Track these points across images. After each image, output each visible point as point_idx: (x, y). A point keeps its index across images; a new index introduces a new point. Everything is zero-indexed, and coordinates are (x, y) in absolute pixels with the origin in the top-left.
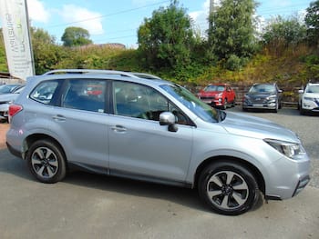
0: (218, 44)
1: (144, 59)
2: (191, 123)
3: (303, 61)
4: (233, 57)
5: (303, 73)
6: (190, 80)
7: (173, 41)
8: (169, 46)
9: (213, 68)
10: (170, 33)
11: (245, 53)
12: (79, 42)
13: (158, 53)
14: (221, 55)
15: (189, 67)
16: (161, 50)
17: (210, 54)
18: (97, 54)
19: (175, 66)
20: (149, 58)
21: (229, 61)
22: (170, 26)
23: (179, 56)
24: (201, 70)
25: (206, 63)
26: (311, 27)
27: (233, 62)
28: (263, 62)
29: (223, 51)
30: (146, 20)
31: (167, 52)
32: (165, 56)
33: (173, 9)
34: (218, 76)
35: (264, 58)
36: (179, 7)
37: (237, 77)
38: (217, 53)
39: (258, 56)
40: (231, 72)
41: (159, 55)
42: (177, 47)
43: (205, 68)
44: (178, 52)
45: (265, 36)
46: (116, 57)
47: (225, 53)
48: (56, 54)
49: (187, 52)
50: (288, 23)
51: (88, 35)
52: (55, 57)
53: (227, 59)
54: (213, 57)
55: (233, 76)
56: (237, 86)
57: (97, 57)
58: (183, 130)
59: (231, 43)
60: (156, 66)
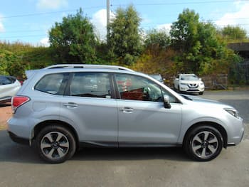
0: (117, 46)
1: (57, 56)
2: (178, 101)
3: (173, 59)
4: (128, 55)
5: (174, 67)
7: (81, 42)
8: (79, 46)
10: (79, 36)
11: (135, 53)
13: (69, 50)
14: (119, 54)
16: (72, 49)
17: (111, 53)
18: (10, 50)
20: (61, 55)
21: (125, 58)
22: (78, 30)
23: (87, 54)
25: (108, 60)
26: (174, 38)
27: (128, 59)
28: (147, 59)
29: (120, 51)
30: (56, 24)
31: (77, 50)
32: (76, 53)
33: (79, 17)
35: (148, 57)
36: (84, 16)
38: (116, 52)
39: (144, 55)
41: (71, 53)
42: (85, 47)
44: (86, 50)
45: (146, 42)
46: (29, 53)
47: (122, 53)
49: (93, 51)
50: (159, 34)
53: (123, 57)
54: (113, 56)
57: (9, 53)
58: (174, 107)
59: (126, 46)
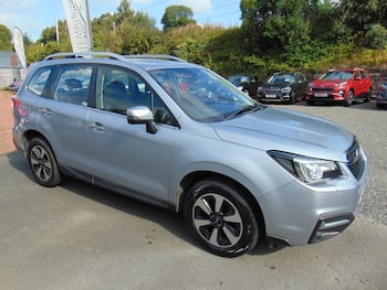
0: (354, 9)
1: (247, 40)
4: (377, 28)
6: (306, 66)
7: (286, 12)
8: (279, 20)
9: (342, 47)
12: (180, 24)
13: (265, 30)
14: (357, 26)
15: (307, 47)
16: (269, 26)
17: (339, 26)
18: (193, 37)
19: (287, 47)
20: (253, 38)
23: (293, 32)
24: (324, 51)
25: (333, 40)
27: (374, 35)
29: (360, 20)
31: (277, 28)
32: (275, 33)
34: (349, 57)
37: (378, 59)
38: (350, 23)
40: (370, 51)
41: (266, 34)
42: (292, 20)
43: (331, 47)
44: (293, 27)
46: (215, 39)
47: (363, 23)
48: (148, 40)
49: (305, 26)
51: (191, 13)
52: (147, 44)
53: (365, 32)
54: (343, 30)
55: (374, 56)
56: (378, 71)
57: (192, 41)
59: (375, 7)
60: (262, 48)
